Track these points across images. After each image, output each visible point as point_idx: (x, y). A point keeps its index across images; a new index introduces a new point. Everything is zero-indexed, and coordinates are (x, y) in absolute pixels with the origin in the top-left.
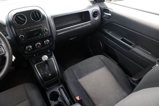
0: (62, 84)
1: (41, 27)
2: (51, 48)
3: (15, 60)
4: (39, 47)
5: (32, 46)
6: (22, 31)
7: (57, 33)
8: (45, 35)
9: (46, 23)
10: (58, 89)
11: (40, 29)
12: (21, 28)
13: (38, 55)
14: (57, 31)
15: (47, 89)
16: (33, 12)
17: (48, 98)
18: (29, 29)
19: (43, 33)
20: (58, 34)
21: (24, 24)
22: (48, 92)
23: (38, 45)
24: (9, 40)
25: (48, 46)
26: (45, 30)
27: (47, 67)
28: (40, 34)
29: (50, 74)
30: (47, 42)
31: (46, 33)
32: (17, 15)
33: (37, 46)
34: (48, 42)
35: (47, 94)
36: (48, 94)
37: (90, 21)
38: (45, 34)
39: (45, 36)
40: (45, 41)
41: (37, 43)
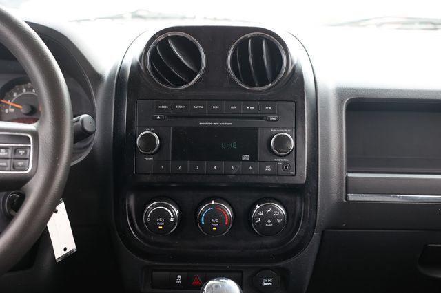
1: (261, 118)
2: (281, 264)
5: (179, 208)
6: (160, 112)
7: (348, 187)
8: (268, 168)
11: (256, 130)
14: (350, 175)
16: (246, 40)
18: (199, 115)
19: (263, 154)
20: (352, 197)
21: (185, 86)
25: (268, 241)
26: (282, 141)
28: (246, 157)
30: (271, 215)
31: (280, 160)
32: (170, 34)
33: (209, 217)
34: (277, 214)
38: (274, 164)
39: (269, 174)
40: (258, 207)
41: (213, 202)
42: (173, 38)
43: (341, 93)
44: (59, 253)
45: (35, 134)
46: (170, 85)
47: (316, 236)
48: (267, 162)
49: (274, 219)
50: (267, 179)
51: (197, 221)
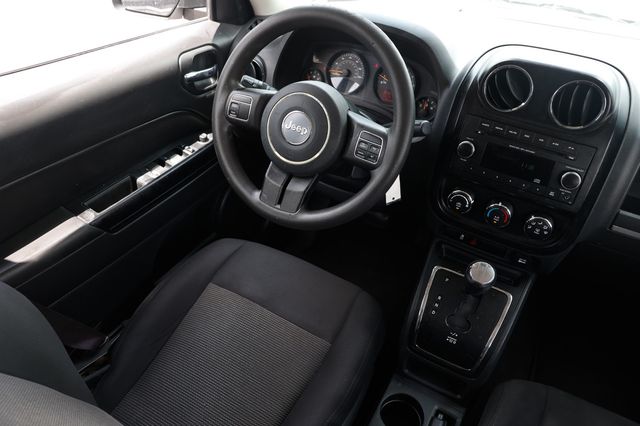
0: (463, 410)
1: (562, 155)
4: (496, 219)
5: (475, 199)
6: (482, 128)
7: (617, 220)
8: (552, 194)
9: (599, 153)
10: (436, 407)
11: (553, 163)
12: (486, 119)
13: (473, 243)
14: (622, 212)
15: (406, 371)
16: (575, 85)
17: (381, 399)
18: (513, 140)
19: (552, 182)
20: (616, 228)
21: (508, 111)
22: (400, 385)
23: (500, 212)
25: (530, 241)
26: (572, 178)
27: (466, 308)
28: (538, 181)
29: (454, 337)
30: (541, 227)
31: (564, 191)
32: (509, 66)
33: (495, 213)
34: (545, 228)
35: (392, 384)
36: (394, 389)
38: (558, 193)
39: (551, 198)
40: (533, 218)
41: (500, 204)
44: (389, 200)
45: (385, 137)
46: (495, 105)
47: (572, 247)
48: (553, 190)
49: (542, 230)
50: (548, 200)
51: (484, 212)
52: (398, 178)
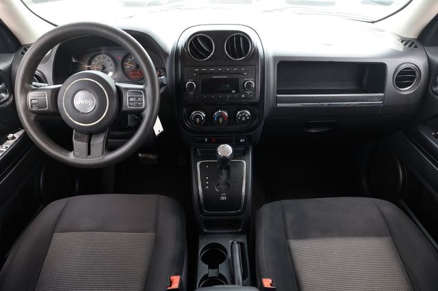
0: (245, 236)
1: (240, 74)
2: (249, 134)
3: (161, 134)
4: (221, 120)
5: (205, 114)
6: (195, 72)
7: (278, 100)
8: (243, 96)
9: (257, 67)
10: (231, 241)
11: (237, 79)
12: (195, 67)
13: (214, 141)
14: (278, 96)
15: (205, 230)
16: (233, 37)
17: (198, 253)
18: (213, 73)
19: (241, 90)
20: (279, 105)
21: (205, 59)
22: (205, 240)
23: (221, 116)
24: (162, 85)
25: (242, 126)
26: (249, 84)
27: (224, 178)
28: (234, 91)
29: (224, 196)
30: (244, 116)
31: (248, 93)
32: (198, 35)
33: (218, 117)
34: (247, 115)
35: (201, 242)
36: (203, 244)
37: (383, 94)
38: (245, 94)
39: (243, 98)
40: (239, 112)
41: (220, 111)
42: (200, 37)
43: (275, 58)
44: (157, 133)
45: (144, 90)
46: (198, 58)
47: (263, 122)
48: (243, 94)
49: (246, 117)
50: (242, 100)
51: (213, 118)
52: (158, 118)
